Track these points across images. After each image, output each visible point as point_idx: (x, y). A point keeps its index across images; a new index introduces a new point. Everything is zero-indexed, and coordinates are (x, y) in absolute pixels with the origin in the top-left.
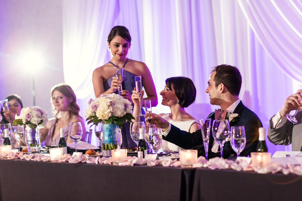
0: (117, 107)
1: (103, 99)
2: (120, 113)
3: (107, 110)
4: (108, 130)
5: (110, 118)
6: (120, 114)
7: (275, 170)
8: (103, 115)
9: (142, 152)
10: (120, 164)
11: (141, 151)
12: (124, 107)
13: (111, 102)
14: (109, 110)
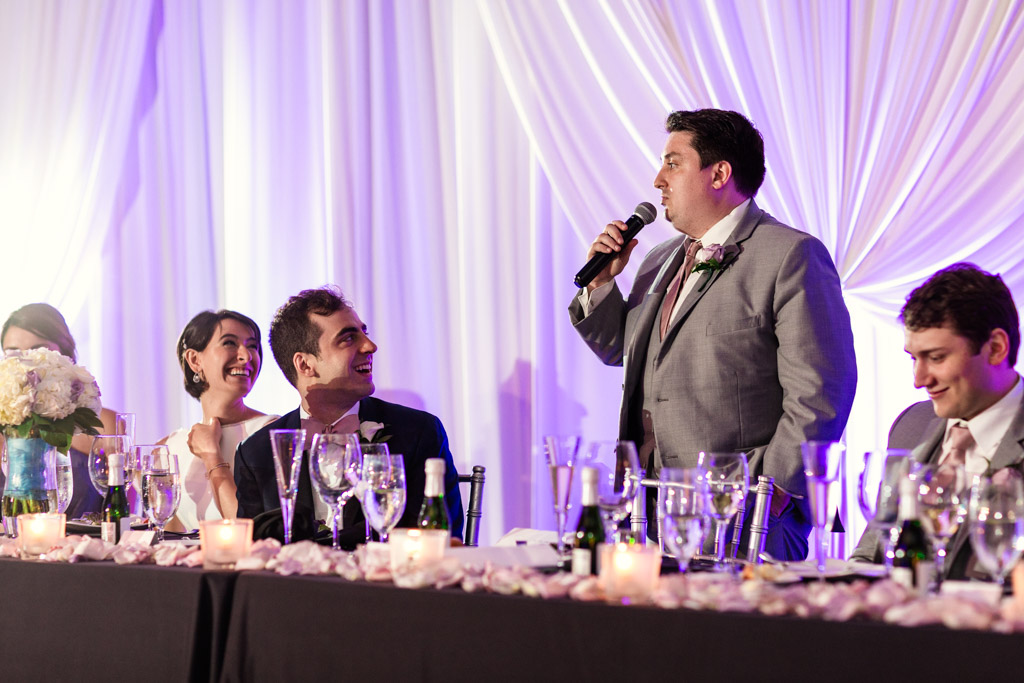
0: (49, 389)
1: (9, 365)
2: (57, 407)
3: (18, 395)
4: (23, 456)
5: (27, 419)
6: (57, 410)
7: (446, 579)
8: (4, 412)
9: (114, 524)
10: (42, 557)
11: (111, 521)
12: (68, 389)
13: (31, 373)
14: (23, 398)
